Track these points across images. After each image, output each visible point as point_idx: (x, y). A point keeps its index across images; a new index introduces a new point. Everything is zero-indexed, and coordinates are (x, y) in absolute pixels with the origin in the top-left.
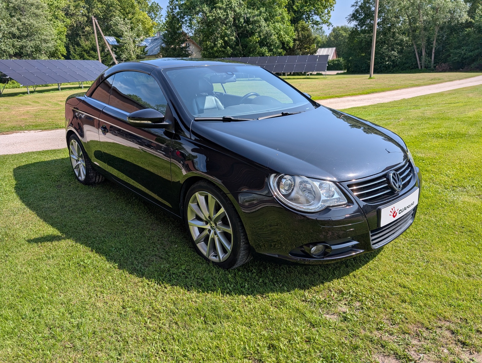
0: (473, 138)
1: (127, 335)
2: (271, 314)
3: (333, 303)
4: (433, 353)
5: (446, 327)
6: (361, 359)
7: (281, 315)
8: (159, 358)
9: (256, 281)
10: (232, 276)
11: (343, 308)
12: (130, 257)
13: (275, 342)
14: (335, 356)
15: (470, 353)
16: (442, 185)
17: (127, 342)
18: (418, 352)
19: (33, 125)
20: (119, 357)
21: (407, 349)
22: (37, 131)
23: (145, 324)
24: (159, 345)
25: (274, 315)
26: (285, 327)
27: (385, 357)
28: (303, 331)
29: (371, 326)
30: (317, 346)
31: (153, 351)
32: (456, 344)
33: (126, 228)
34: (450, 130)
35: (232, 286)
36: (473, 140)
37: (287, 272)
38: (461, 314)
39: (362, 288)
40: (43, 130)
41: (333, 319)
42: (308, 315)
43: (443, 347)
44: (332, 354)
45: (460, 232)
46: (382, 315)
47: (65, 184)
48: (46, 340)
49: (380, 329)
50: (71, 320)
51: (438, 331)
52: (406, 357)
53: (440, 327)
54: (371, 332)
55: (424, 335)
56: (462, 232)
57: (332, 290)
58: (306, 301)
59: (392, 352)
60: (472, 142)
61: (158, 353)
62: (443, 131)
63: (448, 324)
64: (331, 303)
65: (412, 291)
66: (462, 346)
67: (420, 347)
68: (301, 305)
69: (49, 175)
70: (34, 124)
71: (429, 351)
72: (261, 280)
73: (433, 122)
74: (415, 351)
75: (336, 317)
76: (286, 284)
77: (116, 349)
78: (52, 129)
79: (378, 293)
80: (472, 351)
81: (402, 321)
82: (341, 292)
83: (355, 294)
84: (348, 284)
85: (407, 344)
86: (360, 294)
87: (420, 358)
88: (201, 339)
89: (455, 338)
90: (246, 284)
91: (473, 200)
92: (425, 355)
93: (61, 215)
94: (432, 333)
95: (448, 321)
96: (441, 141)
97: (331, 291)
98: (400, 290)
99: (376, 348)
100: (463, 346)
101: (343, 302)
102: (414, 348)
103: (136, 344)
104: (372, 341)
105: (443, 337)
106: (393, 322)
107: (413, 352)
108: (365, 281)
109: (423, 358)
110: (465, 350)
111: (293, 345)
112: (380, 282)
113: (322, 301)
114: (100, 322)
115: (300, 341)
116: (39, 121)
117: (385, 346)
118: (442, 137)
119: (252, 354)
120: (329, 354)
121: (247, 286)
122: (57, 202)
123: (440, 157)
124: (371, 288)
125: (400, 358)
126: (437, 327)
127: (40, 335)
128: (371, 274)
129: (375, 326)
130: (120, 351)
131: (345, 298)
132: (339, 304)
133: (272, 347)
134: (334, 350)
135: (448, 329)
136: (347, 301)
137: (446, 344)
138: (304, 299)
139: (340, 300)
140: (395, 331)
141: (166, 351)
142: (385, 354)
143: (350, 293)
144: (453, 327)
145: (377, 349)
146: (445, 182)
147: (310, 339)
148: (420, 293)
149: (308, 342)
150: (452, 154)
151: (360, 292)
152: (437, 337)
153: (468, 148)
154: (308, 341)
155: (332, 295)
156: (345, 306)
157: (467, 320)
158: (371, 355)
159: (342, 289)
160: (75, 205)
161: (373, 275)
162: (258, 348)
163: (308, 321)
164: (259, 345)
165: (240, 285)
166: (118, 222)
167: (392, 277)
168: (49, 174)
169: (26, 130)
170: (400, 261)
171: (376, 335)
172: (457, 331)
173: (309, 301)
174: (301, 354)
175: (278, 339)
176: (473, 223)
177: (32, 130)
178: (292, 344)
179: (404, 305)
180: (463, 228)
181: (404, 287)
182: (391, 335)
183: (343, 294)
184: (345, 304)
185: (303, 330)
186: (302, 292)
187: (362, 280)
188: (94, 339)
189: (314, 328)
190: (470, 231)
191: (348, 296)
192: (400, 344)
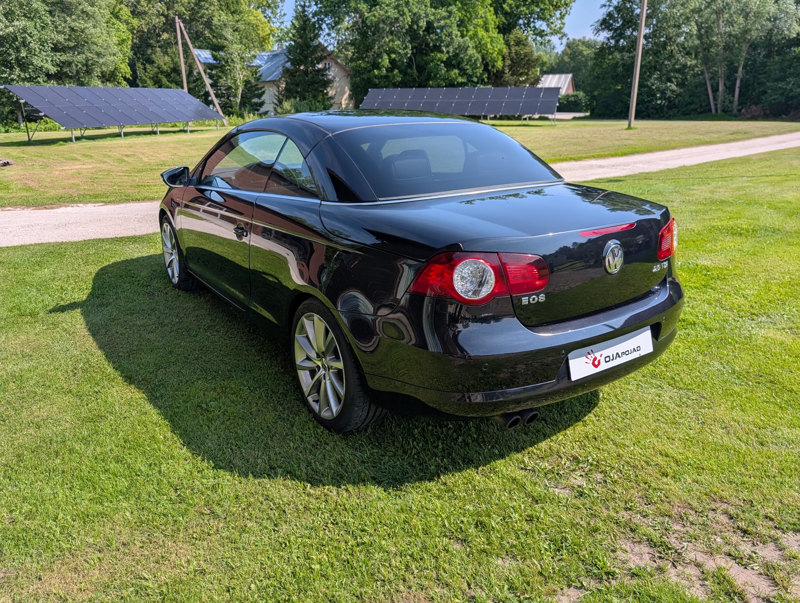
0: (791, 237)
1: (281, 502)
2: (477, 483)
3: (563, 474)
4: (702, 541)
5: (722, 510)
6: (601, 545)
7: (492, 486)
8: (329, 532)
9: (454, 440)
10: (419, 432)
11: (577, 480)
12: (271, 400)
13: (484, 519)
14: (566, 540)
15: (753, 544)
16: (735, 311)
17: (284, 511)
18: (681, 539)
19: (90, 195)
20: (276, 529)
21: (666, 535)
22: (97, 205)
23: (303, 489)
24: (328, 517)
25: (482, 486)
26: (497, 501)
27: (635, 544)
28: (523, 508)
29: (617, 505)
30: (542, 526)
31: (319, 523)
32: (734, 532)
33: (259, 360)
34: (756, 222)
35: (421, 445)
36: (790, 240)
37: (498, 430)
38: (745, 495)
39: (606, 455)
40: (106, 203)
41: (563, 494)
42: (529, 488)
43: (716, 535)
44: (563, 537)
45: (756, 383)
46: (632, 491)
47: (159, 291)
48: (174, 504)
49: (630, 509)
50: (203, 480)
51: (711, 515)
52: (663, 544)
53: (713, 510)
54: (617, 512)
55: (691, 518)
56: (759, 383)
57: (563, 456)
58: (526, 470)
59: (645, 537)
60: (789, 244)
61: (326, 526)
62: (743, 224)
63: (725, 506)
64: (561, 473)
65: (677, 462)
66: (742, 534)
67: (683, 533)
68: (519, 474)
69: (133, 277)
70: (91, 193)
71: (695, 539)
72: (460, 439)
73: (729, 209)
74: (677, 539)
75: (567, 491)
76: (497, 446)
77: (269, 518)
78: (120, 202)
79: (628, 463)
80: (755, 541)
81: (661, 500)
82: (576, 459)
83: (595, 463)
84: (585, 448)
85: (666, 530)
86: (603, 463)
87: (683, 547)
88: (383, 511)
89: (734, 524)
90: (440, 444)
91: (780, 336)
92: (690, 544)
93: (163, 338)
94: (702, 517)
95: (726, 503)
96: (739, 240)
97: (561, 458)
98: (660, 460)
99: (622, 533)
100: (744, 534)
101: (578, 473)
102: (676, 535)
103: (296, 514)
104: (617, 523)
105: (717, 522)
106: (648, 501)
107: (674, 540)
108: (610, 445)
109: (687, 547)
110: (746, 540)
111: (509, 523)
112: (632, 448)
113: (548, 471)
114: (242, 485)
115: (519, 520)
116: (99, 189)
117: (635, 530)
118: (741, 234)
119: (453, 532)
120: (559, 537)
121: (440, 447)
122: (153, 317)
123: (736, 267)
124: (618, 455)
125: (655, 546)
126: (709, 509)
127: (165, 497)
128: (620, 436)
129: (623, 505)
130: (276, 520)
131: (582, 468)
132: (573, 475)
133: (480, 525)
134: (565, 532)
135: (726, 513)
136: (584, 471)
137: (721, 532)
138: (522, 466)
139: (574, 470)
140: (651, 512)
141: (337, 524)
142: (635, 540)
143: (588, 460)
144: (731, 510)
145: (624, 533)
146: (740, 307)
147: (533, 518)
148: (688, 465)
149: (528, 521)
150: (755, 262)
151: (603, 461)
152: (709, 523)
153: (781, 254)
154: (530, 519)
155: (563, 462)
156: (581, 478)
157: (752, 502)
158: (615, 540)
159: (577, 455)
160: (179, 323)
161: (623, 439)
162: (461, 525)
163: (528, 495)
164: (462, 522)
165: (432, 444)
166: (247, 351)
167: (650, 442)
168: (133, 275)
169: (80, 202)
170: (663, 420)
171: (624, 516)
172: (737, 515)
173: (530, 470)
174: (521, 535)
175: (489, 516)
176: (777, 370)
177: (90, 202)
178: (507, 522)
179: (665, 480)
180: (761, 376)
181: (667, 456)
182: (644, 517)
183: (579, 462)
184: (581, 475)
185: (523, 506)
186: (519, 456)
187: (607, 445)
188: (238, 505)
189: (537, 504)
190: (771, 382)
191: (586, 465)
192: (657, 528)
